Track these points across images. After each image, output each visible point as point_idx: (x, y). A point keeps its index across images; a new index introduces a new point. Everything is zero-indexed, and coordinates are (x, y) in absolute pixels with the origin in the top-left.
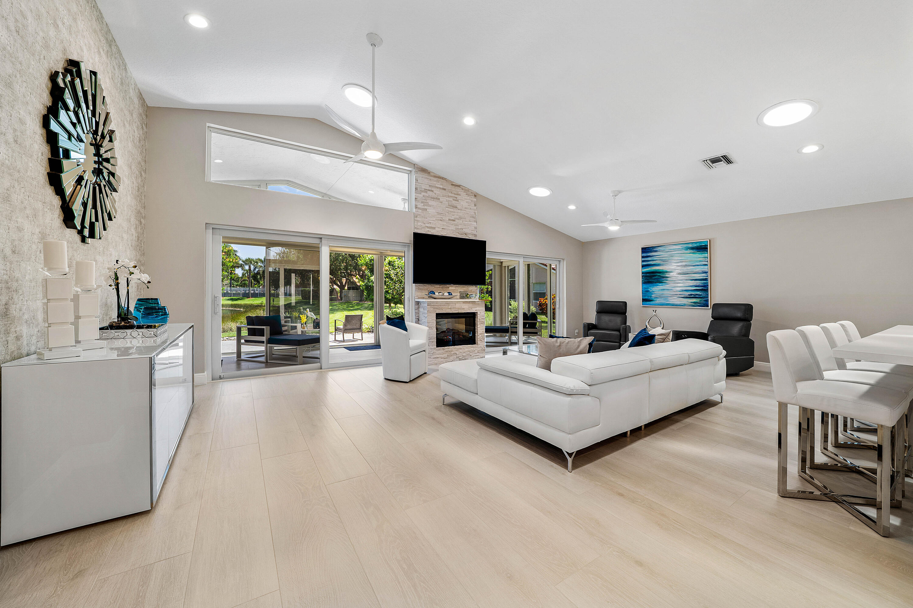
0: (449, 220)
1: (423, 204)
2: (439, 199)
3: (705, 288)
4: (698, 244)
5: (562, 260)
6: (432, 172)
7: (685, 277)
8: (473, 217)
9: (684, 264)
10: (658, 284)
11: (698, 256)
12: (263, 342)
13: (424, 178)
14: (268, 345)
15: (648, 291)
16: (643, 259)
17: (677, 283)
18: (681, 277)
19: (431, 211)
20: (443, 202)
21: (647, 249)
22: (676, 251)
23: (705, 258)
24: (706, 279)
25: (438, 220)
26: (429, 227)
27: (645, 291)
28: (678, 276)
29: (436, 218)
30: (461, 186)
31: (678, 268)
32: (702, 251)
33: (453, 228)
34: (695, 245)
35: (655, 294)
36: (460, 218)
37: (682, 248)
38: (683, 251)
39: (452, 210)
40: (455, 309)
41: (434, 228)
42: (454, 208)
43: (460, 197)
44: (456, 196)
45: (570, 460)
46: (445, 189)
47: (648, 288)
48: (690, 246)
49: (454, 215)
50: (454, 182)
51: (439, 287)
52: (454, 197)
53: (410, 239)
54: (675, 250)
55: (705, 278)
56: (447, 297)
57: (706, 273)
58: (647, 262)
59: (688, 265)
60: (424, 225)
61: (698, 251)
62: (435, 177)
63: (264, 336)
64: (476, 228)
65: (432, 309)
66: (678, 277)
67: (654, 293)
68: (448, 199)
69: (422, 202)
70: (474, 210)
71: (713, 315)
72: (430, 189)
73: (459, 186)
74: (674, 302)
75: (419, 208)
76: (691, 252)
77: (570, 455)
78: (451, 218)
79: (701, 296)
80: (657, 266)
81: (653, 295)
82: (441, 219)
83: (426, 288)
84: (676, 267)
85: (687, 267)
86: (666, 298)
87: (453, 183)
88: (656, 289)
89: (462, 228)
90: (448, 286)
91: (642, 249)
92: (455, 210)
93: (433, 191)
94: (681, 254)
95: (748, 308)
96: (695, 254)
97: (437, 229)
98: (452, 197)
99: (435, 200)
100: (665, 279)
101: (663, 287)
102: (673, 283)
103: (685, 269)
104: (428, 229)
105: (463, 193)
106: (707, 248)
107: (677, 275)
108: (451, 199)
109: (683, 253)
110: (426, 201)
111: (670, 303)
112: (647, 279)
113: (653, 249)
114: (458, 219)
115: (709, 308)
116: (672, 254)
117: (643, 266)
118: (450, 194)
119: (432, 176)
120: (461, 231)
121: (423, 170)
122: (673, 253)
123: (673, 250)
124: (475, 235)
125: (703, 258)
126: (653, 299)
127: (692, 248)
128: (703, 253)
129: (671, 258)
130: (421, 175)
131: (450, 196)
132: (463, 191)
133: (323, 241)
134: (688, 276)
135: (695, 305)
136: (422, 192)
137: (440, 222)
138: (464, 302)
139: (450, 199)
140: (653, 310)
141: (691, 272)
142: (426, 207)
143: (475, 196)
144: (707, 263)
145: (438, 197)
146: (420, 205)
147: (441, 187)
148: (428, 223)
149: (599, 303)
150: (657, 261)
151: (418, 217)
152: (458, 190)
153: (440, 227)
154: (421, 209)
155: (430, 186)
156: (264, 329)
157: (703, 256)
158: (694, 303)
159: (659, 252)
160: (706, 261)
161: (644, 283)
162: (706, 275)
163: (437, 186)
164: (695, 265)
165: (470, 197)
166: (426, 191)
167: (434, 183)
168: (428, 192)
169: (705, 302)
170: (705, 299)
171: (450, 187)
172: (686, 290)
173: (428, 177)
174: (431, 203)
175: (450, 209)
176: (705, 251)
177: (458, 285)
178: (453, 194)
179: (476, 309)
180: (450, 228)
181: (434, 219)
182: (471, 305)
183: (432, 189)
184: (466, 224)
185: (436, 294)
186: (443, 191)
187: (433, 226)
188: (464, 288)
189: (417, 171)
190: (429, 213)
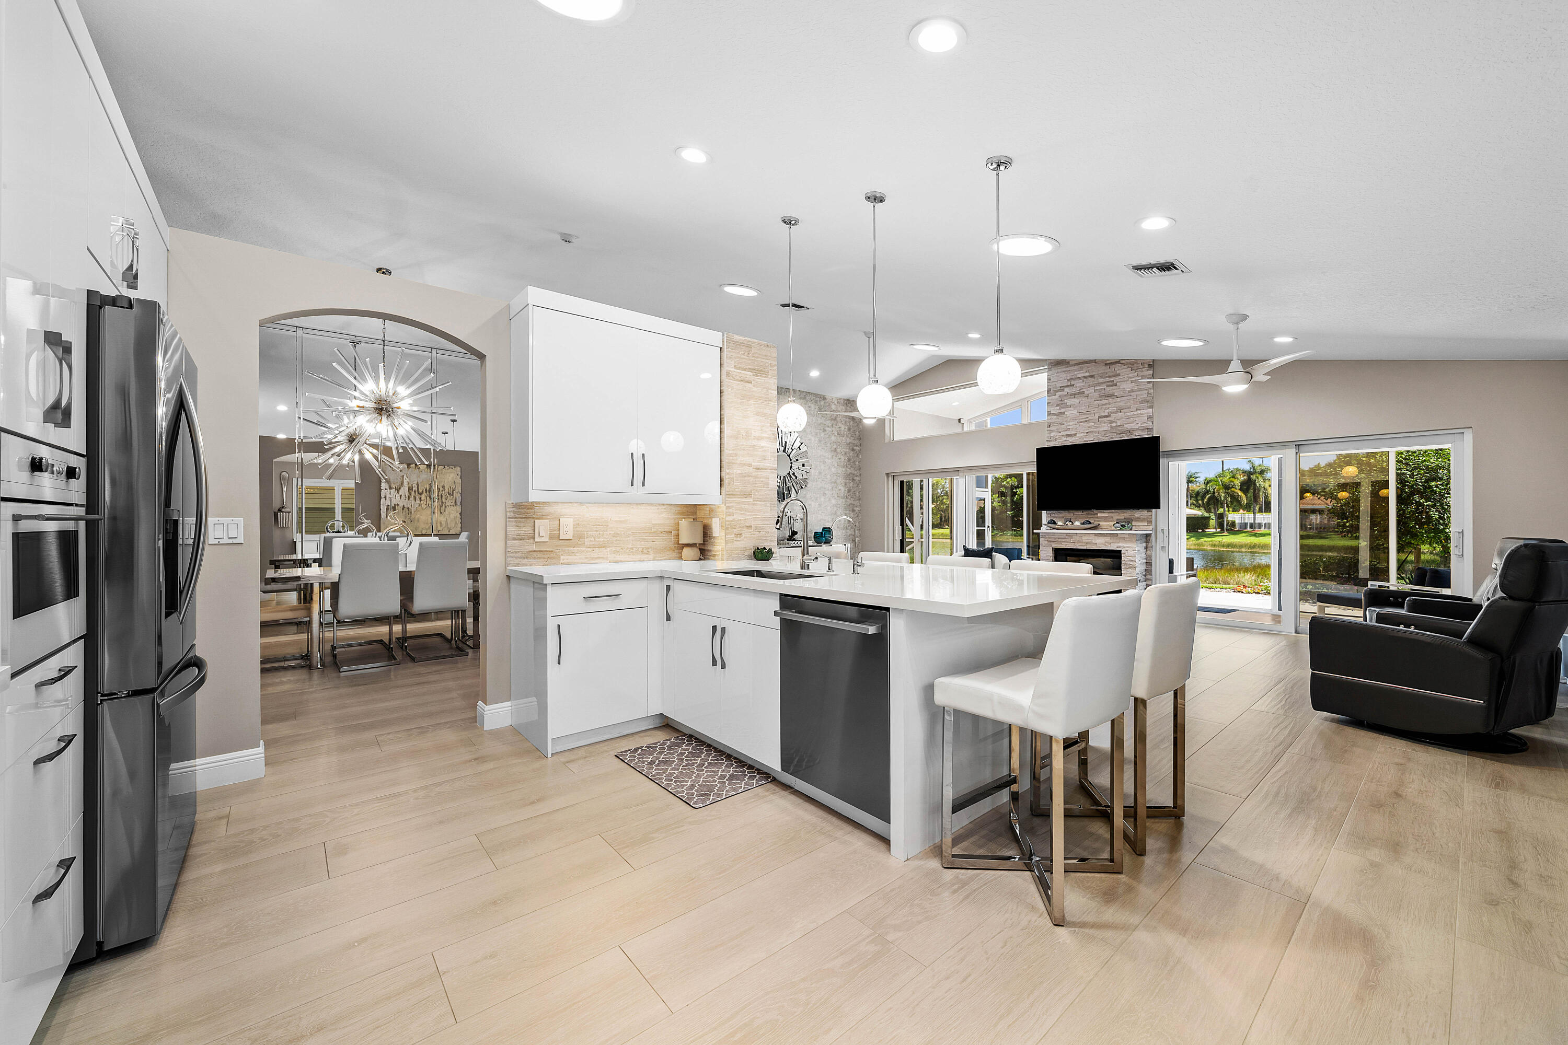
0: (1099, 417)
1: (1058, 408)
2: (1083, 393)
6: (1071, 360)
8: (1146, 401)
13: (1060, 373)
19: (1070, 413)
20: (1090, 395)
25: (1082, 422)
26: (1067, 435)
29: (1078, 421)
30: (1121, 361)
33: (1106, 427)
36: (1120, 410)
39: (1106, 402)
41: (1075, 435)
42: (1109, 398)
43: (1120, 377)
44: (1111, 379)
46: (1092, 376)
49: (1109, 408)
50: (1108, 360)
51: (1082, 514)
52: (1108, 382)
53: (1033, 457)
60: (1058, 434)
62: (1075, 365)
64: (1150, 417)
68: (1099, 388)
69: (1058, 405)
70: (1148, 389)
72: (1069, 384)
73: (1118, 362)
75: (1054, 414)
78: (1103, 414)
82: (1086, 419)
87: (1108, 362)
89: (1122, 423)
92: (1111, 400)
93: (1073, 385)
97: (1077, 435)
98: (1105, 382)
99: (1076, 396)
104: (1065, 439)
105: (1125, 372)
108: (1104, 386)
110: (1063, 402)
114: (1116, 412)
118: (1101, 380)
119: (1072, 365)
120: (1120, 430)
121: (1059, 363)
132: (1126, 367)
136: (1058, 392)
137: (1084, 424)
139: (1101, 388)
142: (1062, 410)
143: (1151, 366)
145: (1081, 391)
146: (1054, 410)
147: (1088, 374)
148: (1067, 430)
151: (1050, 425)
152: (1117, 368)
155: (1068, 380)
163: (1079, 376)
165: (1140, 371)
166: (1063, 388)
168: (1067, 389)
171: (1102, 369)
173: (1067, 369)
174: (1069, 402)
175: (1101, 402)
177: (1113, 511)
178: (1107, 377)
179: (1120, 545)
180: (1102, 429)
181: (1075, 422)
182: (1108, 539)
183: (1072, 383)
184: (1133, 415)
185: (1060, 523)
186: (1092, 379)
187: (1073, 433)
188: (1125, 515)
189: (1050, 367)
190: (1068, 416)
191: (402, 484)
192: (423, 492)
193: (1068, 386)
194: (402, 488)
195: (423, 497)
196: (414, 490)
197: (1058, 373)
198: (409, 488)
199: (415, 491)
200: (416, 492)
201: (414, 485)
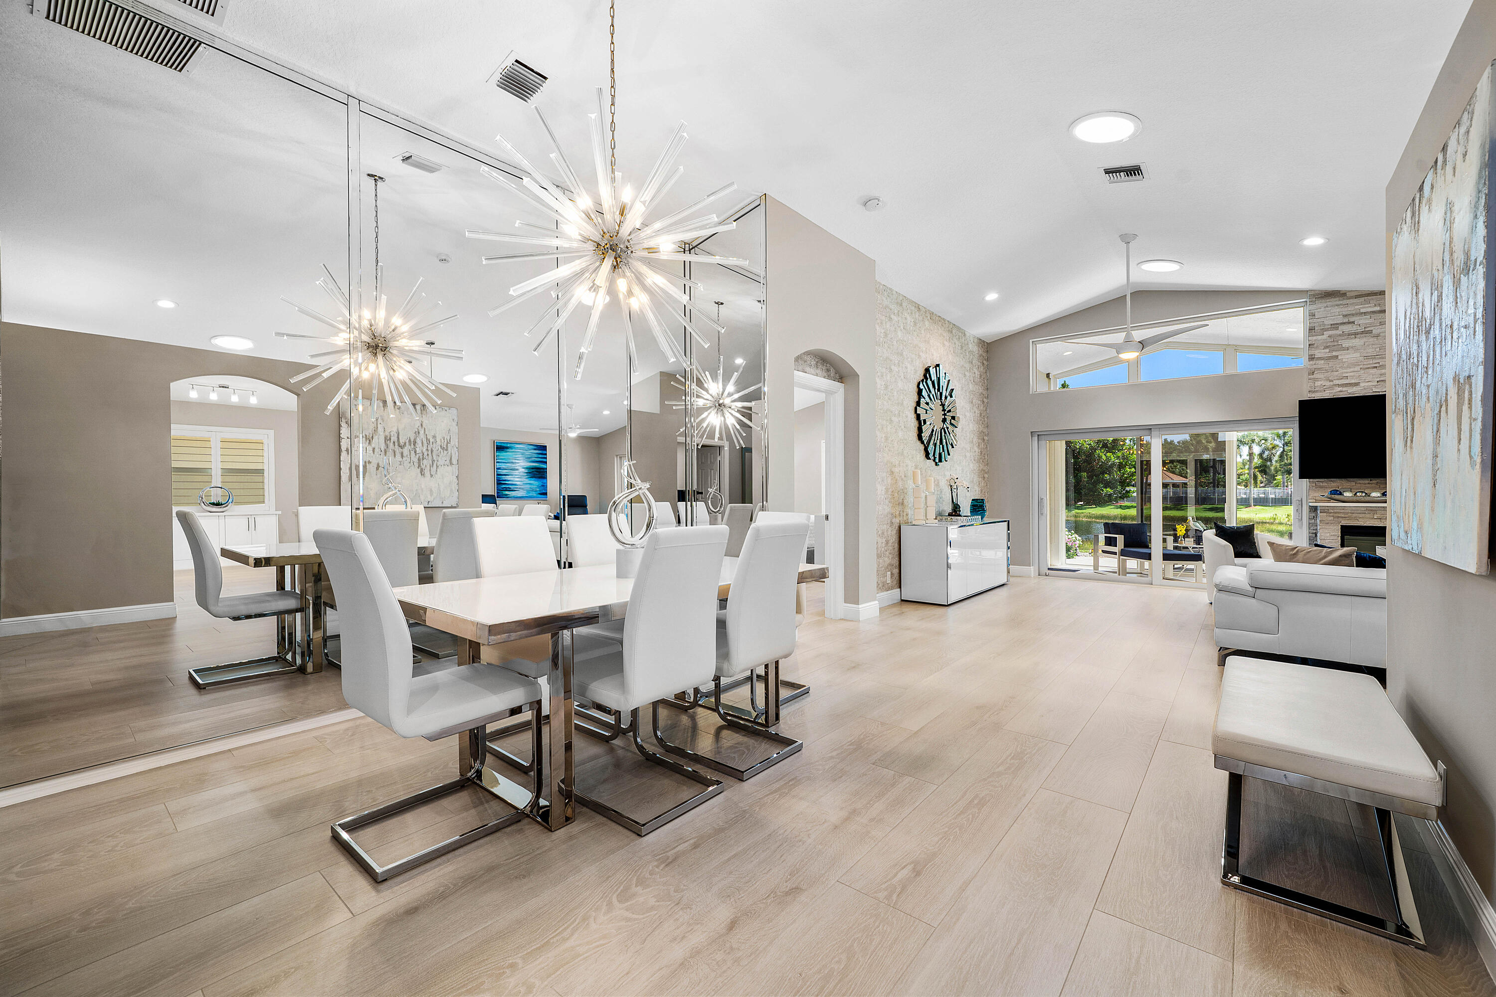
1: (1326, 350)
6: (1349, 291)
12: (1115, 553)
13: (1331, 307)
14: (1121, 557)
19: (1349, 357)
25: (1368, 368)
26: (1343, 384)
29: (1361, 366)
41: (1357, 384)
51: (1368, 483)
60: (1328, 384)
62: (1357, 297)
63: (1117, 547)
69: (1325, 347)
72: (1346, 320)
75: (1319, 358)
83: (1327, 484)
93: (1353, 322)
97: (1362, 385)
99: (1358, 336)
104: (1340, 389)
110: (1336, 344)
119: (1350, 298)
121: (1329, 295)
130: (1323, 306)
133: (1153, 433)
136: (1326, 331)
142: (1334, 354)
145: (1366, 330)
146: (1320, 353)
148: (1340, 379)
151: (1315, 372)
154: (1322, 360)
155: (1346, 316)
156: (1117, 538)
163: (1362, 310)
166: (1336, 326)
167: (1356, 307)
168: (1342, 327)
173: (1340, 303)
174: (1346, 343)
181: (1357, 368)
183: (1352, 320)
185: (1346, 494)
189: (1314, 299)
190: (1344, 360)
191: (376, 430)
192: (405, 443)
193: (1343, 324)
194: (375, 438)
195: (406, 451)
196: (392, 441)
197: (1327, 306)
198: (386, 438)
199: (394, 442)
200: (396, 444)
201: (392, 433)
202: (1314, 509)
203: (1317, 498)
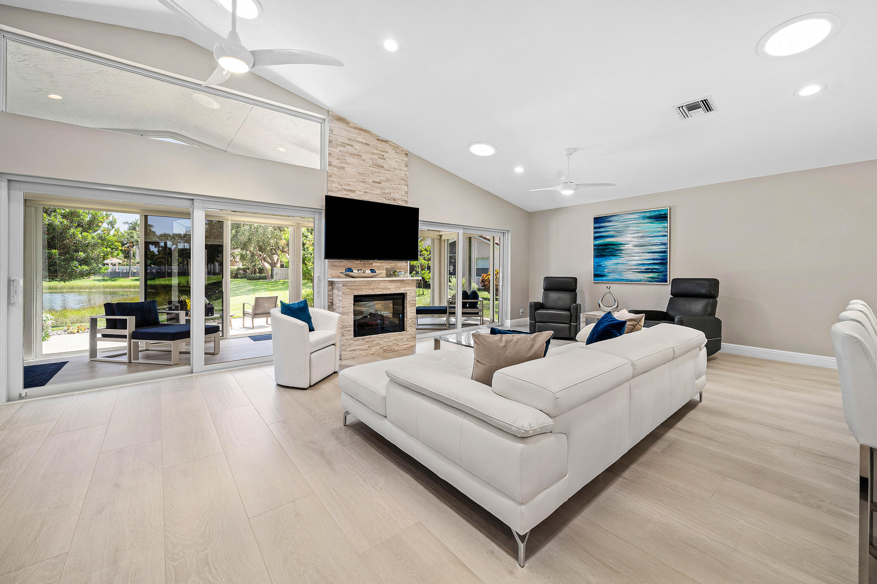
0: (373, 182)
1: (339, 161)
2: (360, 156)
3: (664, 262)
4: (657, 213)
5: (506, 232)
6: (352, 122)
7: (641, 249)
8: (404, 180)
9: (641, 235)
10: (612, 258)
11: (657, 226)
12: (125, 337)
13: (341, 129)
14: (132, 340)
15: (600, 266)
16: (596, 230)
17: (633, 256)
18: (637, 249)
19: (350, 170)
20: (366, 160)
21: (600, 219)
22: (632, 221)
23: (664, 227)
24: (665, 252)
25: (360, 181)
26: (347, 190)
27: (597, 265)
28: (635, 248)
29: (356, 179)
30: (389, 142)
31: (634, 239)
32: (661, 221)
33: (378, 192)
34: (654, 214)
35: (608, 268)
36: (388, 180)
37: (639, 218)
38: (640, 221)
39: (378, 170)
40: (378, 290)
41: (354, 191)
42: (380, 168)
43: (388, 154)
44: (382, 153)
45: (522, 546)
46: (368, 145)
47: (600, 262)
48: (648, 214)
49: (380, 176)
50: (379, 137)
51: (360, 263)
52: (380, 154)
53: (321, 204)
54: (631, 219)
55: (663, 250)
56: (368, 275)
57: (665, 244)
58: (600, 233)
59: (645, 236)
60: (340, 187)
61: (656, 221)
62: (355, 128)
63: (127, 329)
64: (407, 193)
65: (349, 290)
66: (633, 249)
67: (606, 267)
68: (373, 157)
69: (338, 159)
70: (405, 171)
71: (673, 291)
72: (349, 143)
73: (386, 142)
74: (629, 277)
75: (335, 166)
76: (649, 221)
77: (522, 538)
78: (376, 180)
79: (659, 271)
80: (612, 238)
81: (606, 270)
82: (363, 180)
83: (342, 264)
84: (632, 238)
85: (644, 238)
86: (620, 272)
87: (379, 138)
88: (609, 263)
89: (390, 192)
90: (371, 261)
91: (595, 219)
92: (382, 170)
93: (352, 146)
94: (637, 224)
95: (714, 283)
96: (654, 223)
97: (357, 192)
98: (377, 154)
99: (355, 157)
100: (619, 252)
101: (616, 261)
102: (628, 257)
103: (642, 241)
104: (346, 193)
105: (390, 151)
106: (667, 217)
107: (633, 248)
108: (376, 157)
109: (640, 223)
110: (344, 158)
111: (625, 278)
112: (600, 253)
113: (606, 219)
114: (385, 182)
115: (668, 283)
116: (628, 224)
117: (595, 238)
118: (375, 151)
119: (351, 127)
120: (389, 195)
121: (340, 119)
122: (629, 222)
123: (629, 220)
124: (406, 202)
125: (662, 228)
126: (606, 274)
127: (650, 218)
128: (662, 223)
129: (627, 229)
130: (337, 126)
131: (375, 154)
132: (391, 148)
133: (195, 204)
134: (645, 249)
135: (652, 280)
136: (338, 146)
137: (362, 184)
138: (390, 281)
139: (374, 157)
140: (607, 287)
141: (648, 243)
142: (343, 165)
143: (406, 154)
144: (666, 234)
145: (359, 154)
146: (336, 162)
147: (364, 141)
148: (346, 185)
149: (547, 279)
150: (610, 232)
151: (333, 176)
152: (386, 146)
153: (361, 190)
154: (336, 168)
155: (349, 139)
156: (127, 319)
157: (662, 226)
158: (650, 278)
159: (613, 222)
160: (666, 231)
161: (596, 256)
162: (665, 247)
163: (358, 139)
164: (653, 236)
165: (400, 155)
166: (343, 145)
167: (354, 135)
168: (347, 147)
169: (663, 277)
170: (664, 274)
171: (374, 142)
172: (642, 264)
173: (346, 128)
174: (350, 160)
175: (375, 169)
176: (664, 220)
177: (384, 261)
178: (379, 150)
179: (407, 288)
180: (375, 192)
181: (354, 180)
182: (398, 284)
183: (352, 143)
184: (395, 187)
185: (355, 271)
186: (366, 146)
187: (352, 189)
188: (392, 265)
189: (332, 119)
190: (348, 172)
193: (348, 144)
197: (339, 128)
202: (331, 283)
203: (333, 275)
